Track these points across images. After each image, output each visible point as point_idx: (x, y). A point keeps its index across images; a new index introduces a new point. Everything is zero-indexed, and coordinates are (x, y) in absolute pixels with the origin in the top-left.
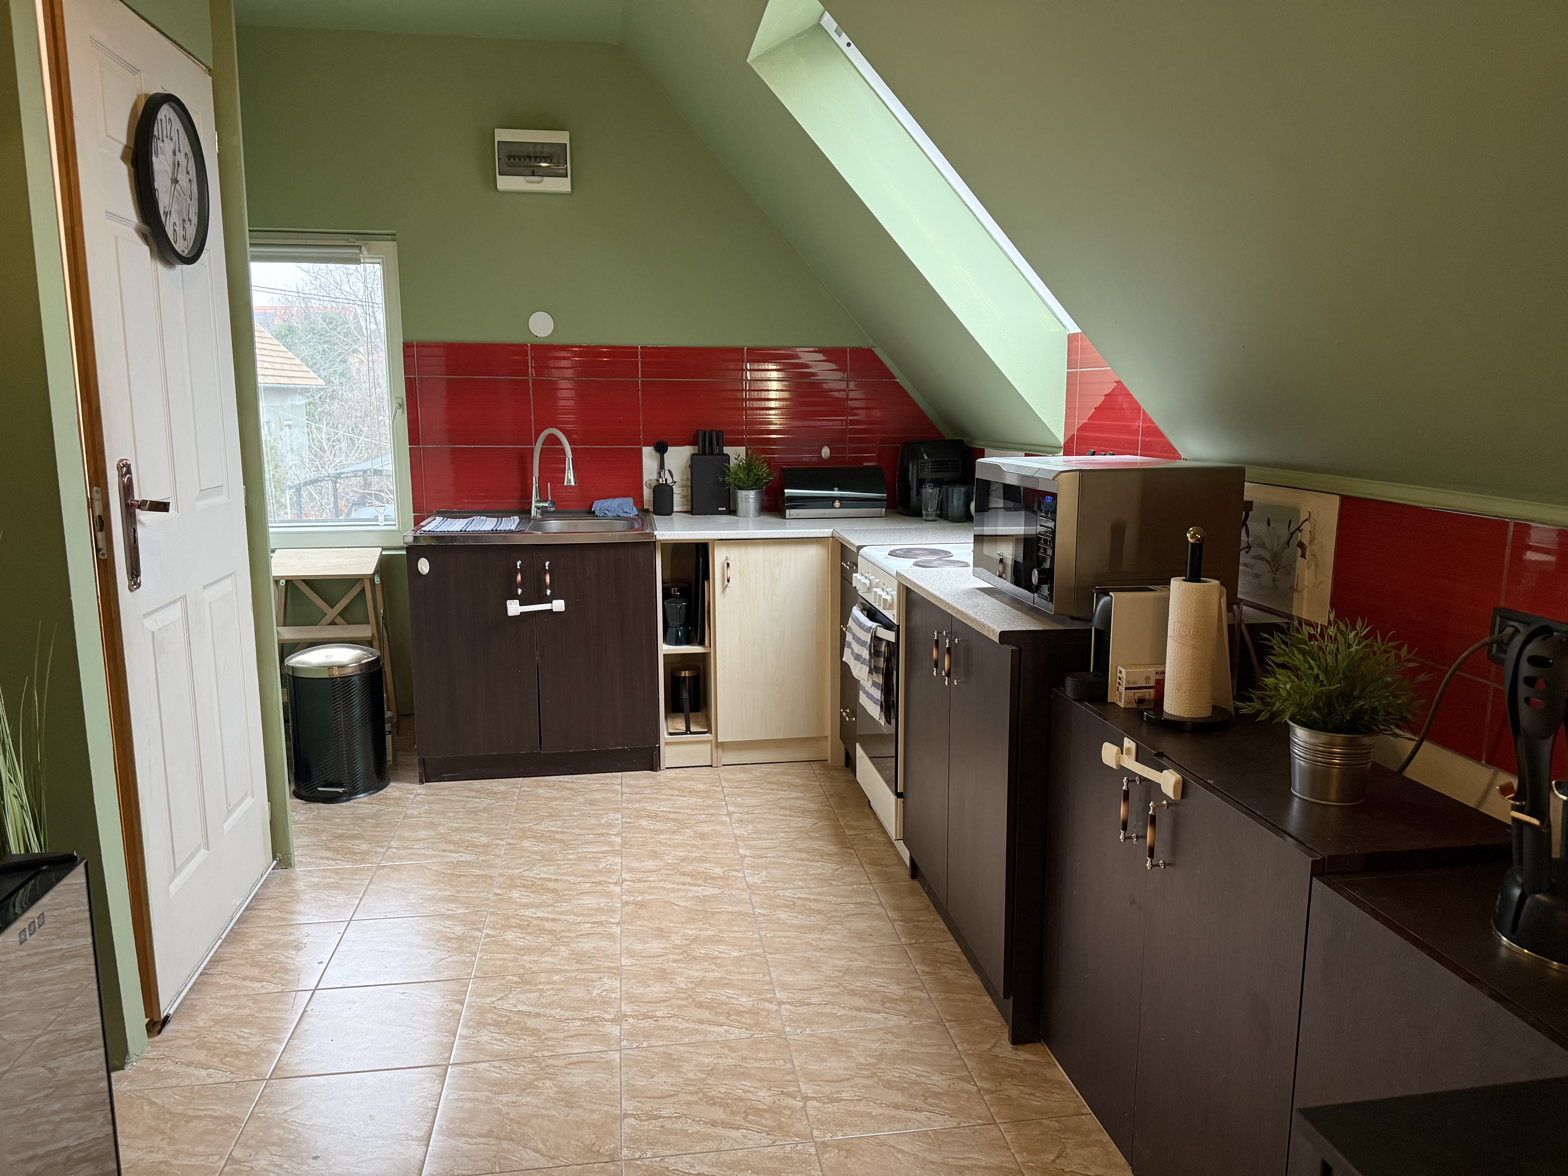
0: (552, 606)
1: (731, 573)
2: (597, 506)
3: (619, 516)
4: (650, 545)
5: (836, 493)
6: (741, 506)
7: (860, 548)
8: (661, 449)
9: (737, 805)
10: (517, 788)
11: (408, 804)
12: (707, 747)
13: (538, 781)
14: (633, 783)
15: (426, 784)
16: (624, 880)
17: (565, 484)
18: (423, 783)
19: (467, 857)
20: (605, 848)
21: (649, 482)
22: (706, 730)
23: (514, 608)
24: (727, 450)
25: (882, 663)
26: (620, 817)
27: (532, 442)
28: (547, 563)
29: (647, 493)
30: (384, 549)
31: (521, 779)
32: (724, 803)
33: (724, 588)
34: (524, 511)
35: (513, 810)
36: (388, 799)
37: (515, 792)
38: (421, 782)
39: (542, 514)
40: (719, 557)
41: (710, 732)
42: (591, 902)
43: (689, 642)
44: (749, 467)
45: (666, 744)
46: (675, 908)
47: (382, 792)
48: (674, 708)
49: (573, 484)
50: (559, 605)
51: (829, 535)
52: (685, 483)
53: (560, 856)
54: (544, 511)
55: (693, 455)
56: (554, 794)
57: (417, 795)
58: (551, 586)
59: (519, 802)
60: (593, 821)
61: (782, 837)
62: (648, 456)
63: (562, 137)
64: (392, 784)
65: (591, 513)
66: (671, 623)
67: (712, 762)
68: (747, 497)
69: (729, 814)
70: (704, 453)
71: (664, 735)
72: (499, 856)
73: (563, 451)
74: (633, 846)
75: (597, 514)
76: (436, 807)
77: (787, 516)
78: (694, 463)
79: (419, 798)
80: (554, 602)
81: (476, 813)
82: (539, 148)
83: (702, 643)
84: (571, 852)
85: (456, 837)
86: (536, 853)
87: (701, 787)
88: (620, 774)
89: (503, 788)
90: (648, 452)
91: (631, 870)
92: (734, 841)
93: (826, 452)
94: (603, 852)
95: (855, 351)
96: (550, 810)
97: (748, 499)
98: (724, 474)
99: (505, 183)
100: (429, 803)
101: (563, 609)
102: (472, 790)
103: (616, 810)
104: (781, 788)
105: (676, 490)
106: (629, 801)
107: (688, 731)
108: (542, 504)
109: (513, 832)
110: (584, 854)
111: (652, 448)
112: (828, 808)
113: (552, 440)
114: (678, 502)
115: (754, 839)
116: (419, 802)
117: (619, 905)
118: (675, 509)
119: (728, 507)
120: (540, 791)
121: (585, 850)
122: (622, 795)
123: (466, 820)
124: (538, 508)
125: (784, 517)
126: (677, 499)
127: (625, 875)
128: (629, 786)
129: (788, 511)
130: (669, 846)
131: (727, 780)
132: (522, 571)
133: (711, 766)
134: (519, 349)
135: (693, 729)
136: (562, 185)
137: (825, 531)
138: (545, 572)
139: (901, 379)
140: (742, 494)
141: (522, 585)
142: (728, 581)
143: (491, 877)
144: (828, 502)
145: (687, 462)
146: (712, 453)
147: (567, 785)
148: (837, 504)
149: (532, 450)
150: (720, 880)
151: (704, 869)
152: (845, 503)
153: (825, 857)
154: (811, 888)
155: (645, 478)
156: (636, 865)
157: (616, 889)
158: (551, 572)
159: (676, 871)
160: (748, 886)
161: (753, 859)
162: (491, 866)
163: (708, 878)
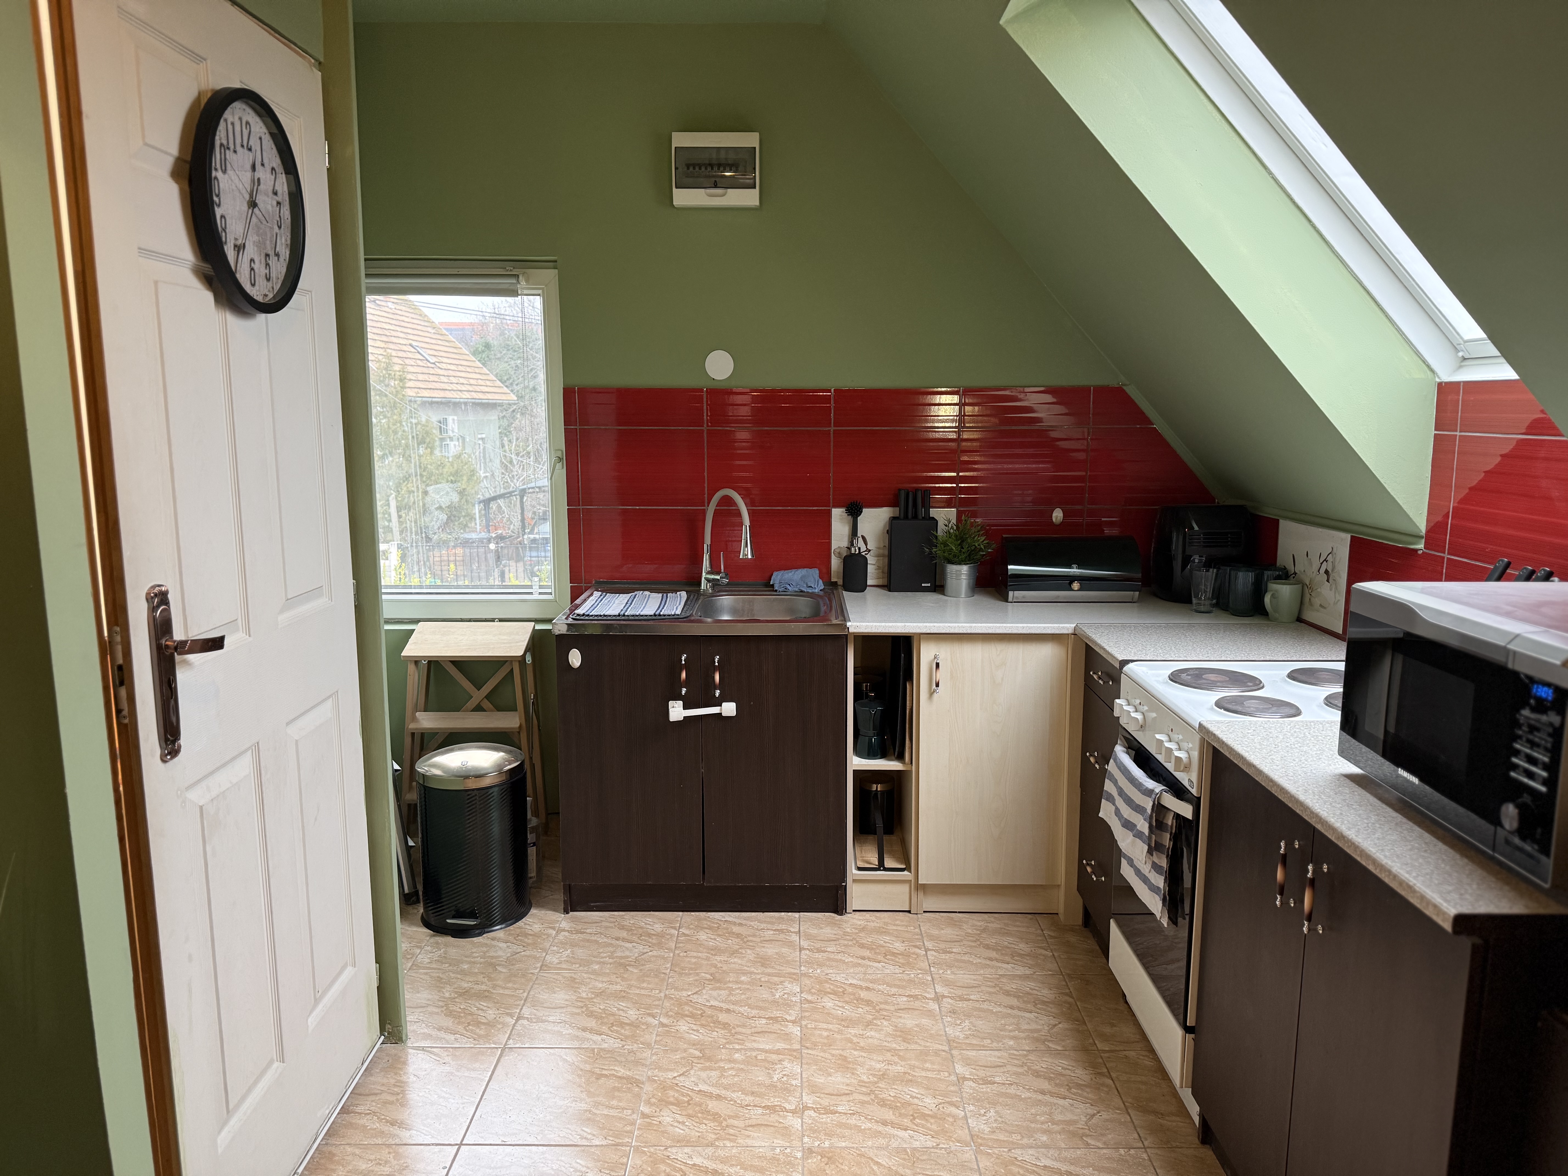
0: (721, 710)
1: (940, 675)
2: (777, 578)
3: (802, 591)
4: (841, 637)
5: (1074, 571)
6: (951, 582)
7: (1124, 663)
8: (854, 511)
9: (947, 983)
10: (675, 928)
11: (547, 945)
12: (905, 888)
13: (700, 920)
14: (814, 931)
15: (571, 913)
16: (806, 1108)
17: (741, 557)
18: (568, 913)
19: (611, 1043)
20: (780, 1045)
21: (838, 551)
22: (903, 866)
23: (677, 711)
24: (934, 512)
25: (1166, 840)
26: (798, 990)
27: (703, 502)
28: (717, 658)
29: (836, 563)
30: (537, 622)
31: (681, 913)
32: (929, 978)
33: (931, 694)
34: (692, 584)
35: (669, 965)
36: (526, 936)
37: (672, 936)
38: (566, 912)
39: (713, 587)
40: (926, 654)
41: (908, 868)
42: (763, 1144)
43: (884, 755)
44: (961, 534)
45: (854, 881)
47: (520, 923)
48: (863, 829)
49: (750, 557)
50: (729, 709)
51: (1070, 631)
52: (881, 551)
53: (723, 1054)
54: (715, 583)
55: (893, 519)
56: (719, 942)
57: (559, 931)
58: (721, 686)
59: (677, 952)
60: (765, 994)
61: (1011, 1048)
62: (839, 518)
63: (750, 140)
64: (534, 911)
65: (769, 586)
66: (862, 731)
67: (910, 907)
68: (959, 574)
69: (938, 998)
70: (906, 517)
71: (852, 872)
72: (648, 1045)
73: (739, 514)
74: (815, 1044)
75: (776, 588)
76: (580, 953)
77: (1010, 599)
78: (893, 529)
79: (561, 937)
80: (724, 704)
81: (624, 966)
82: (723, 155)
83: (900, 757)
84: (737, 1047)
85: (599, 1006)
86: (694, 1044)
87: (899, 946)
88: (797, 915)
89: (658, 927)
90: (838, 514)
91: (814, 1089)
92: (946, 1048)
93: (1058, 515)
94: (778, 1052)
95: (1101, 391)
96: (713, 970)
98: (930, 542)
99: (683, 197)
100: (573, 945)
101: (734, 713)
102: (622, 928)
103: (795, 978)
104: (1000, 958)
105: (871, 560)
106: (809, 963)
107: (881, 866)
108: (712, 577)
109: (667, 1004)
110: (754, 1054)
111: (843, 510)
112: (1067, 998)
113: (727, 501)
114: (873, 576)
115: (973, 1047)
116: (562, 943)
117: (799, 1155)
118: (870, 583)
119: (934, 583)
120: (703, 936)
121: (755, 1045)
122: (800, 951)
123: (613, 977)
124: (708, 580)
125: (1006, 600)
126: (871, 569)
127: (808, 1100)
128: (809, 937)
129: (1011, 593)
130: (862, 1049)
131: (932, 938)
132: (687, 667)
133: (909, 912)
134: (692, 395)
135: (889, 863)
136: (749, 198)
137: (1061, 625)
138: (715, 669)
139: (1159, 424)
140: (952, 569)
141: (687, 683)
142: (937, 685)
143: (638, 1083)
144: (1065, 584)
145: (885, 526)
146: (915, 517)
147: (736, 929)
148: (1076, 585)
149: (704, 512)
150: (932, 1121)
151: (912, 1097)
152: (1087, 583)
153: (1074, 1090)
154: (1060, 1149)
155: (835, 545)
156: (820, 1080)
157: (796, 1123)
158: (721, 668)
159: (873, 1096)
160: (972, 1136)
161: (974, 1085)
162: (638, 1063)
163: (916, 1115)
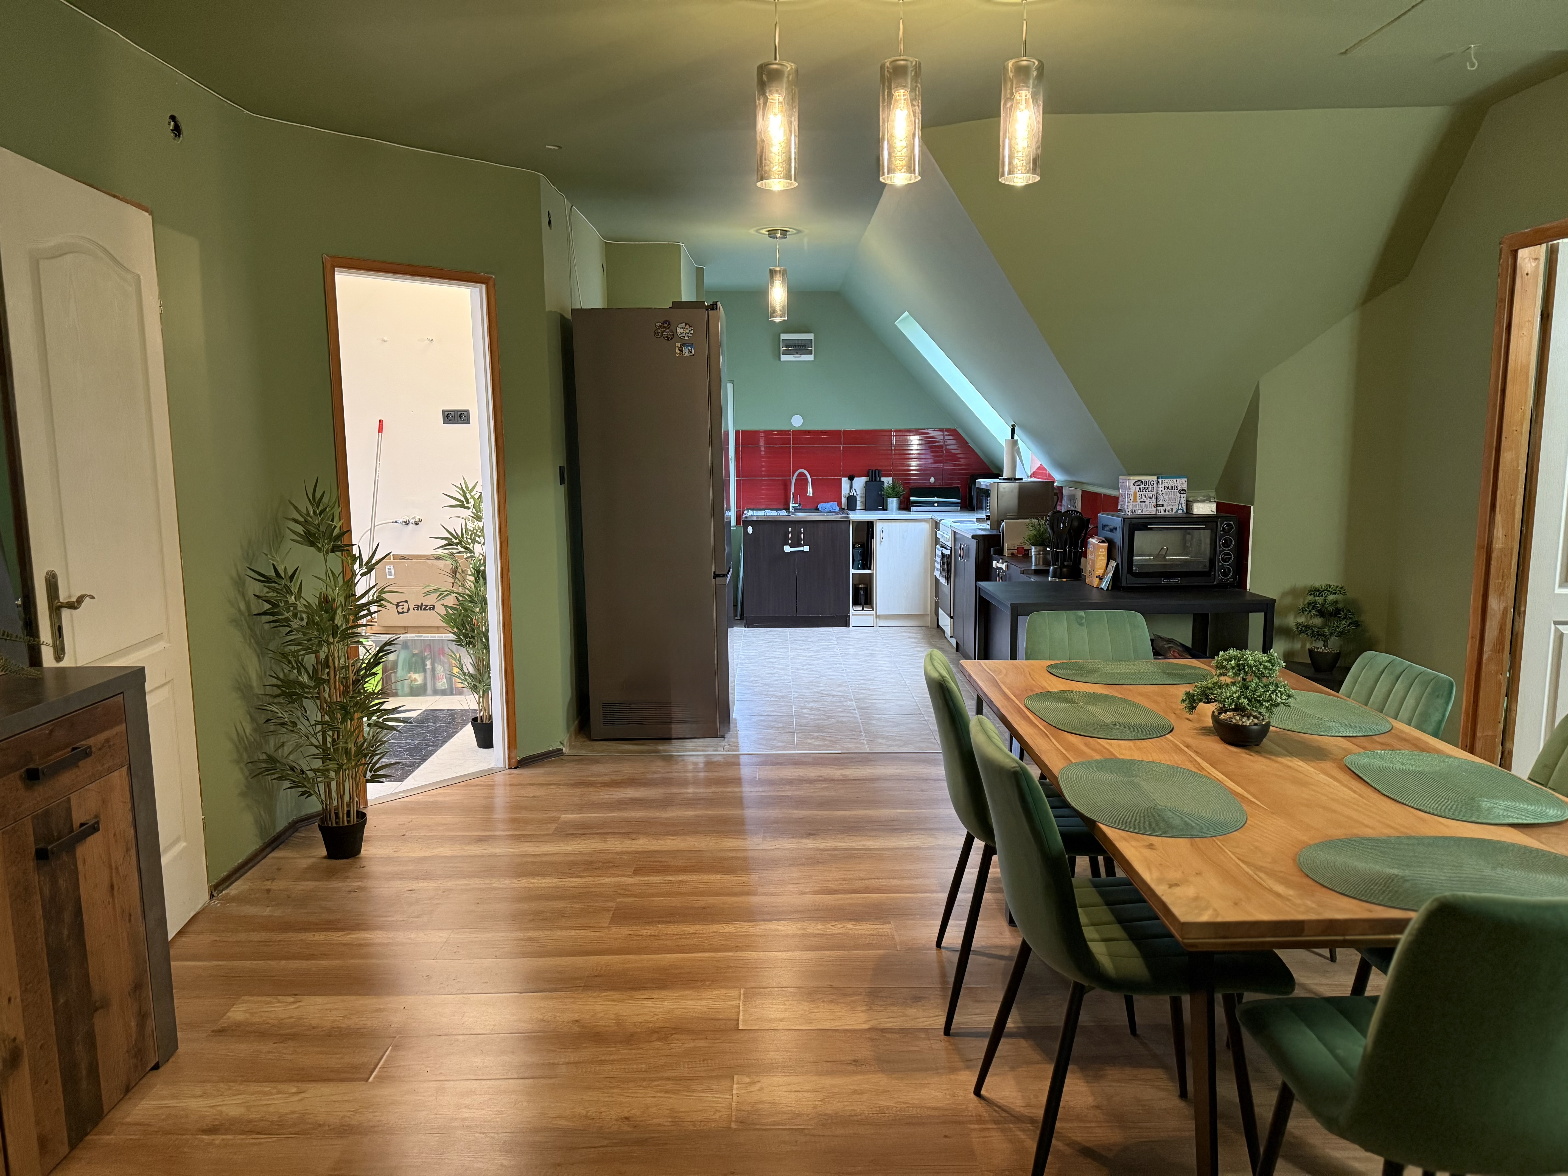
0: (803, 549)
2: (820, 506)
4: (847, 521)
5: (936, 499)
8: (851, 478)
10: (787, 630)
12: (872, 617)
21: (845, 495)
22: (871, 609)
24: (883, 479)
26: (835, 637)
27: (791, 476)
29: (844, 500)
33: (880, 542)
34: (787, 509)
38: (746, 627)
40: (878, 528)
41: (873, 610)
43: (864, 569)
44: (893, 487)
48: (856, 603)
49: (810, 495)
54: (796, 509)
55: (867, 482)
58: (804, 540)
62: (845, 482)
63: (810, 336)
65: (817, 510)
66: (856, 559)
67: (874, 625)
68: (893, 501)
72: (788, 644)
73: (807, 480)
75: (820, 510)
77: (911, 510)
82: (800, 342)
86: (802, 644)
88: (832, 628)
89: (781, 630)
97: (893, 503)
98: (881, 491)
99: (784, 358)
105: (858, 498)
106: (838, 634)
107: (863, 610)
108: (795, 503)
111: (847, 478)
113: (801, 474)
114: (859, 505)
118: (858, 507)
119: (883, 507)
120: (798, 632)
124: (794, 506)
126: (858, 503)
128: (835, 633)
131: (883, 633)
132: (791, 532)
134: (787, 433)
136: (810, 358)
137: (929, 516)
138: (801, 533)
139: (970, 444)
140: (890, 500)
141: (791, 539)
142: (883, 539)
144: (931, 504)
146: (876, 481)
148: (936, 505)
149: (790, 481)
152: (940, 504)
155: (843, 493)
158: (803, 533)
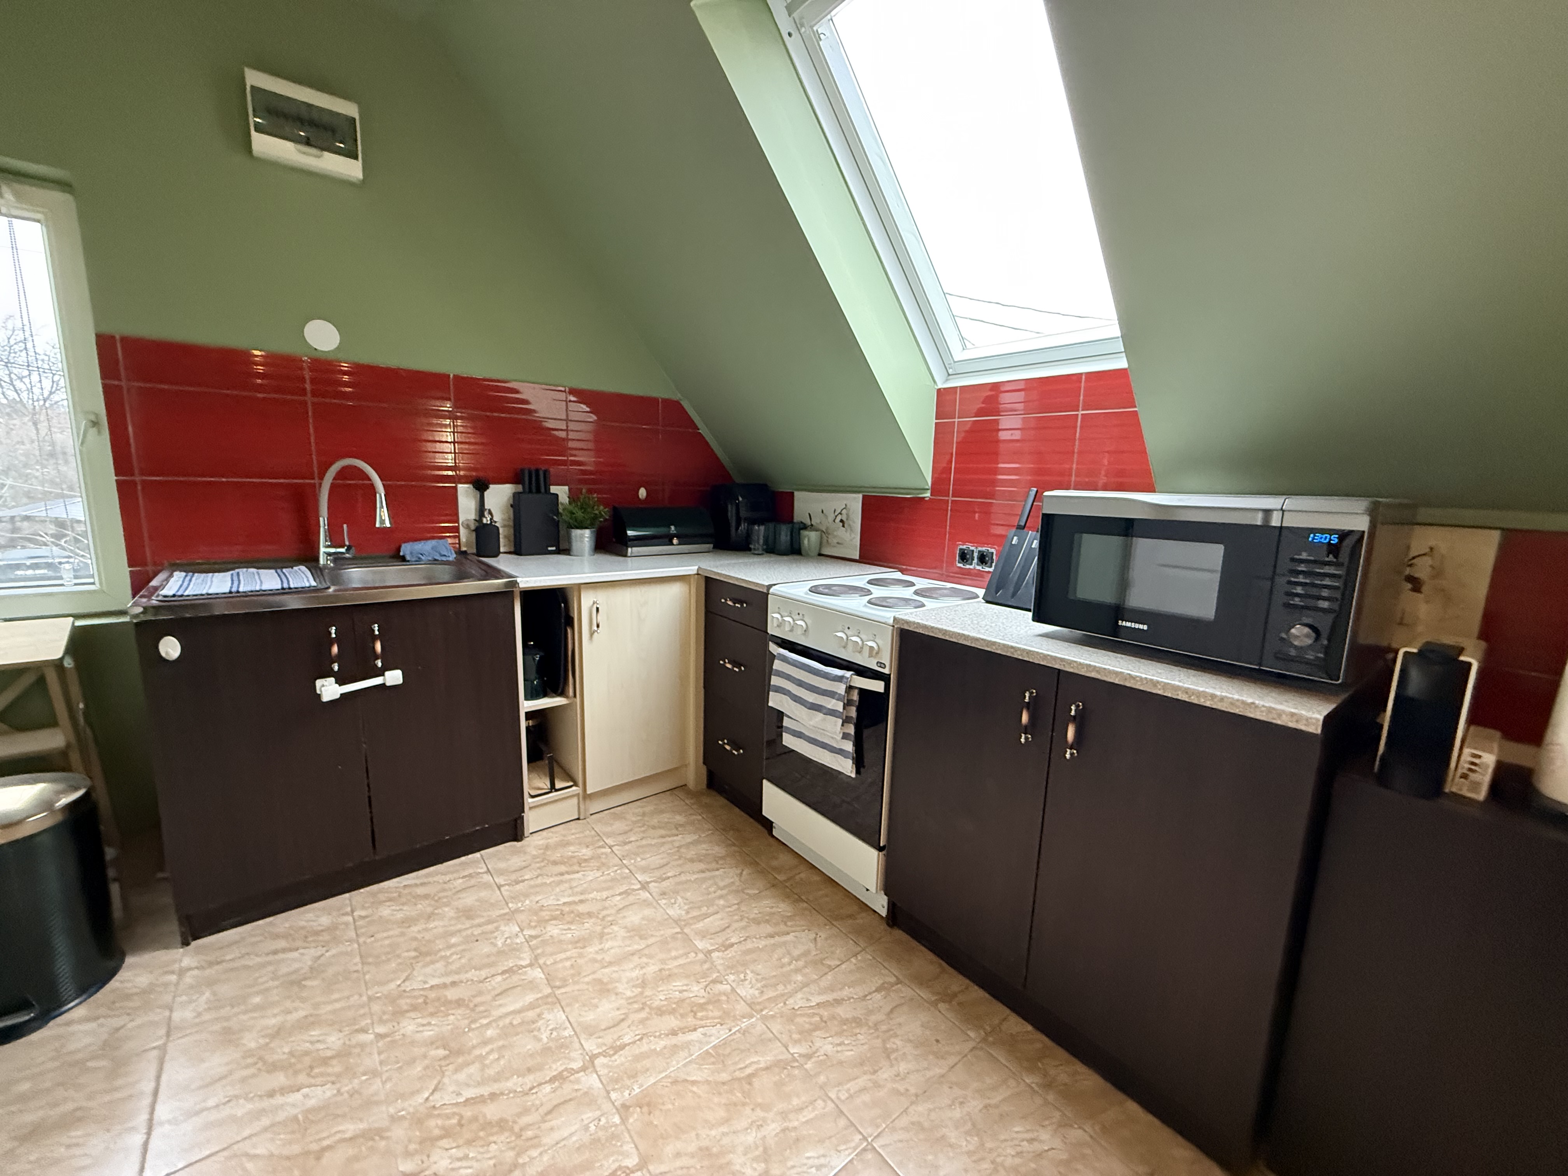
0: (384, 679)
1: (601, 618)
2: (406, 549)
3: (436, 560)
4: (507, 594)
5: (669, 530)
6: (575, 546)
7: (768, 587)
8: (481, 486)
9: (644, 870)
10: (346, 914)
11: (168, 998)
12: (574, 801)
13: (374, 895)
14: (502, 865)
15: (194, 944)
16: (593, 1057)
17: (378, 525)
18: (188, 944)
19: (320, 1094)
20: (530, 998)
21: (466, 523)
22: (571, 784)
23: (330, 690)
25: (854, 712)
28: (376, 627)
29: (466, 534)
30: (77, 617)
31: (347, 895)
32: (627, 871)
33: (592, 634)
34: (309, 558)
35: (357, 959)
36: (128, 997)
37: (347, 924)
38: (186, 943)
39: (335, 561)
40: (587, 601)
41: (576, 783)
42: (573, 1129)
43: (545, 694)
44: (580, 507)
45: (531, 808)
46: (695, 1089)
47: (114, 984)
50: (394, 677)
51: (695, 572)
52: (506, 523)
53: (473, 1039)
56: (409, 911)
57: (182, 972)
58: (384, 655)
59: (361, 940)
60: (486, 949)
61: (725, 907)
63: (347, 106)
64: (129, 960)
65: (397, 556)
67: (579, 814)
68: (582, 536)
69: (644, 886)
70: (530, 491)
71: (529, 801)
72: (375, 1073)
74: (564, 980)
75: (408, 558)
76: (226, 990)
77: (629, 554)
78: (516, 503)
79: (188, 979)
80: (387, 673)
81: (298, 983)
82: (315, 113)
83: (562, 693)
84: (485, 1021)
85: (281, 1051)
86: (432, 1043)
88: (477, 855)
89: (325, 920)
90: (463, 489)
91: (591, 1031)
92: (678, 930)
93: (642, 493)
94: (531, 1006)
95: (666, 401)
96: (414, 944)
98: (558, 513)
99: (260, 145)
100: (211, 983)
102: (277, 937)
103: (508, 918)
104: (668, 833)
105: (501, 531)
107: (553, 788)
109: (376, 1008)
110: (507, 1021)
111: (470, 485)
112: (733, 848)
113: (347, 473)
114: (504, 543)
115: (699, 919)
116: (191, 987)
117: (617, 1119)
118: (502, 549)
119: (558, 547)
121: (504, 1010)
122: (499, 889)
123: (288, 1004)
124: (329, 554)
125: (625, 555)
127: (591, 1046)
128: (501, 872)
129: (630, 550)
130: (610, 964)
132: (338, 640)
133: (578, 819)
134: (292, 364)
135: (558, 785)
136: (351, 169)
137: (689, 569)
138: (374, 638)
140: (576, 533)
141: (339, 658)
142: (598, 626)
143: (381, 1133)
144: (667, 539)
145: (509, 500)
146: (538, 491)
147: (420, 891)
148: (675, 541)
149: (316, 486)
150: (711, 1007)
151: (681, 992)
152: (682, 539)
153: (789, 923)
154: (815, 981)
155: (462, 518)
156: (590, 1017)
157: (591, 1081)
158: (380, 637)
159: (647, 1010)
160: (749, 1005)
161: (720, 954)
162: (369, 1103)
163: (695, 1009)
